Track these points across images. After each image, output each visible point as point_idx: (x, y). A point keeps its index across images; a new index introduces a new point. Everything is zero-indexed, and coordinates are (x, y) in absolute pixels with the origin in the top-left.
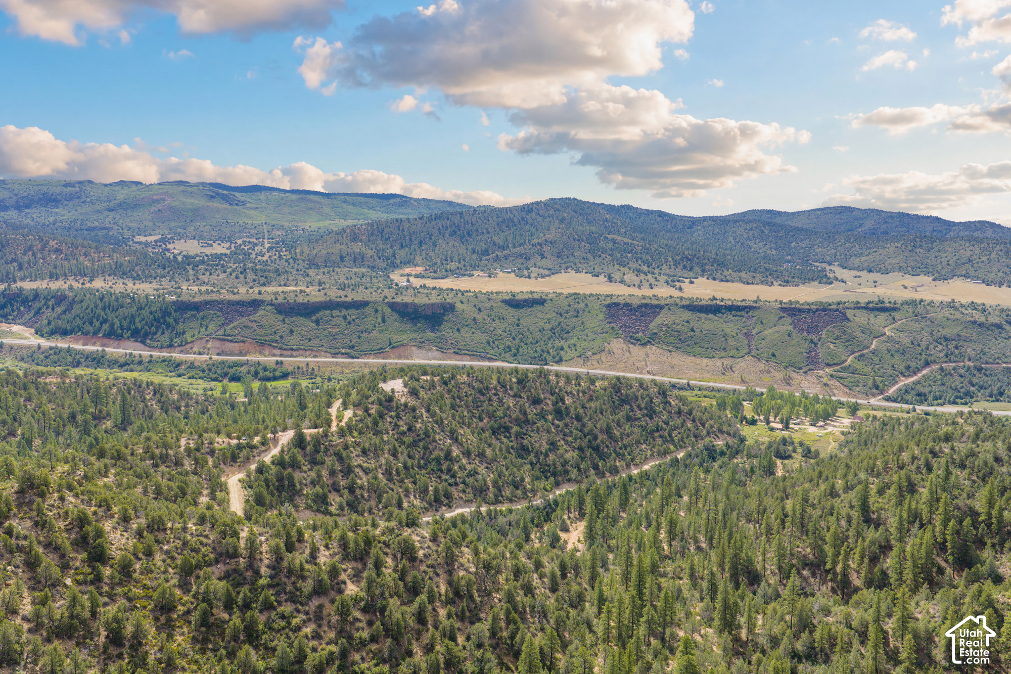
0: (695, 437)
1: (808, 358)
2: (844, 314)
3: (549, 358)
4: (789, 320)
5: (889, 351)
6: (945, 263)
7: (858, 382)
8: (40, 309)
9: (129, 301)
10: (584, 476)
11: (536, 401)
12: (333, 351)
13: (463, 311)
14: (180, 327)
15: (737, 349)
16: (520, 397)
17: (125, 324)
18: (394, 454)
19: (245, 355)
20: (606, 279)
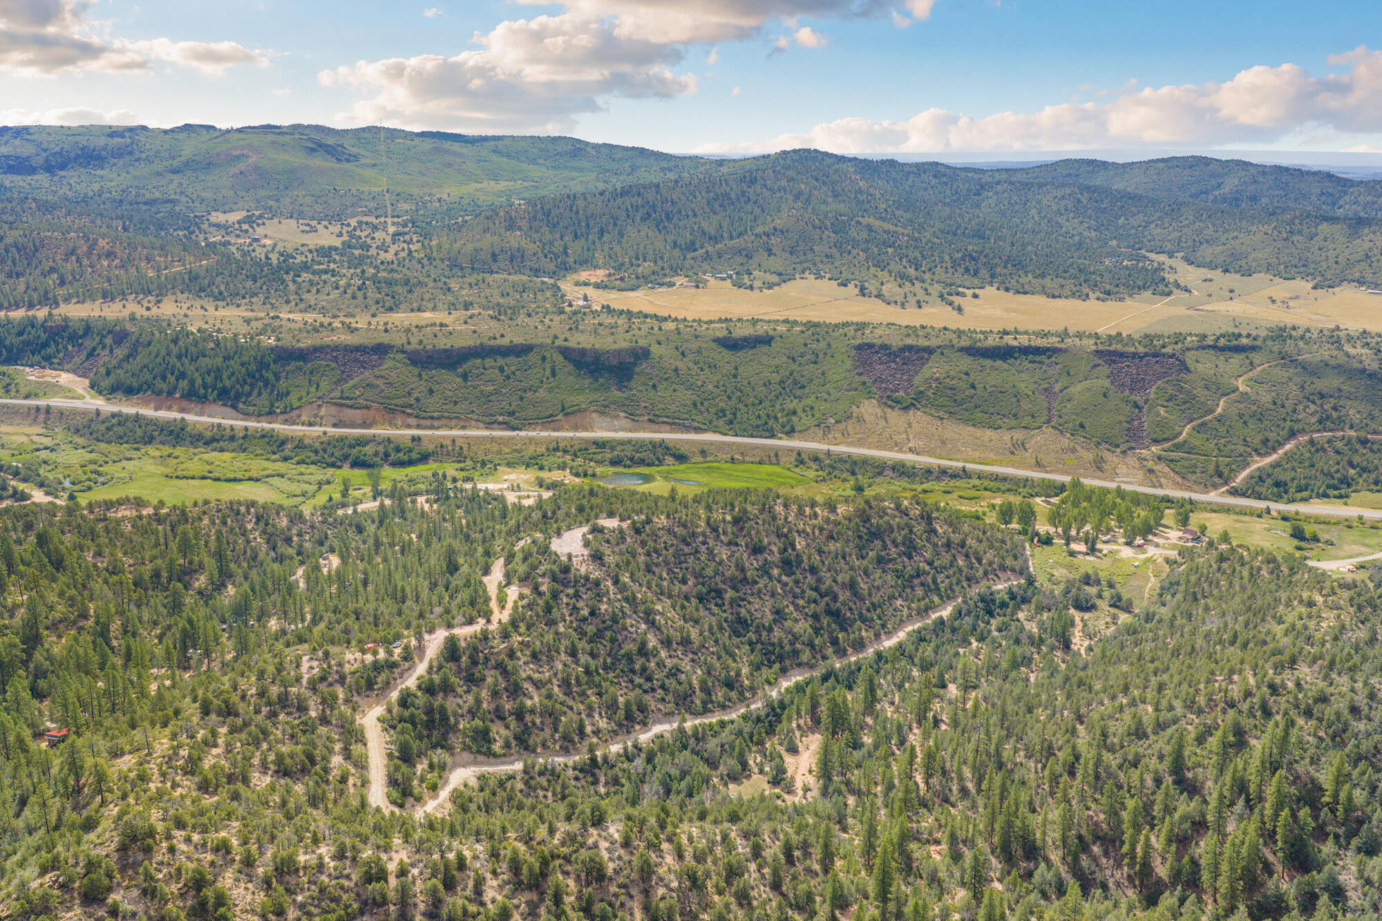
0: (968, 579)
1: (1129, 430)
2: (1183, 363)
3: (777, 427)
4: (1105, 370)
5: (1241, 416)
6: (1332, 260)
7: (1195, 466)
8: (94, 349)
9: (212, 345)
10: (819, 656)
11: (757, 550)
12: (487, 419)
13: (661, 357)
14: (282, 385)
15: (1033, 416)
16: (737, 544)
17: (209, 380)
18: (573, 653)
19: (369, 426)
20: (857, 291)
